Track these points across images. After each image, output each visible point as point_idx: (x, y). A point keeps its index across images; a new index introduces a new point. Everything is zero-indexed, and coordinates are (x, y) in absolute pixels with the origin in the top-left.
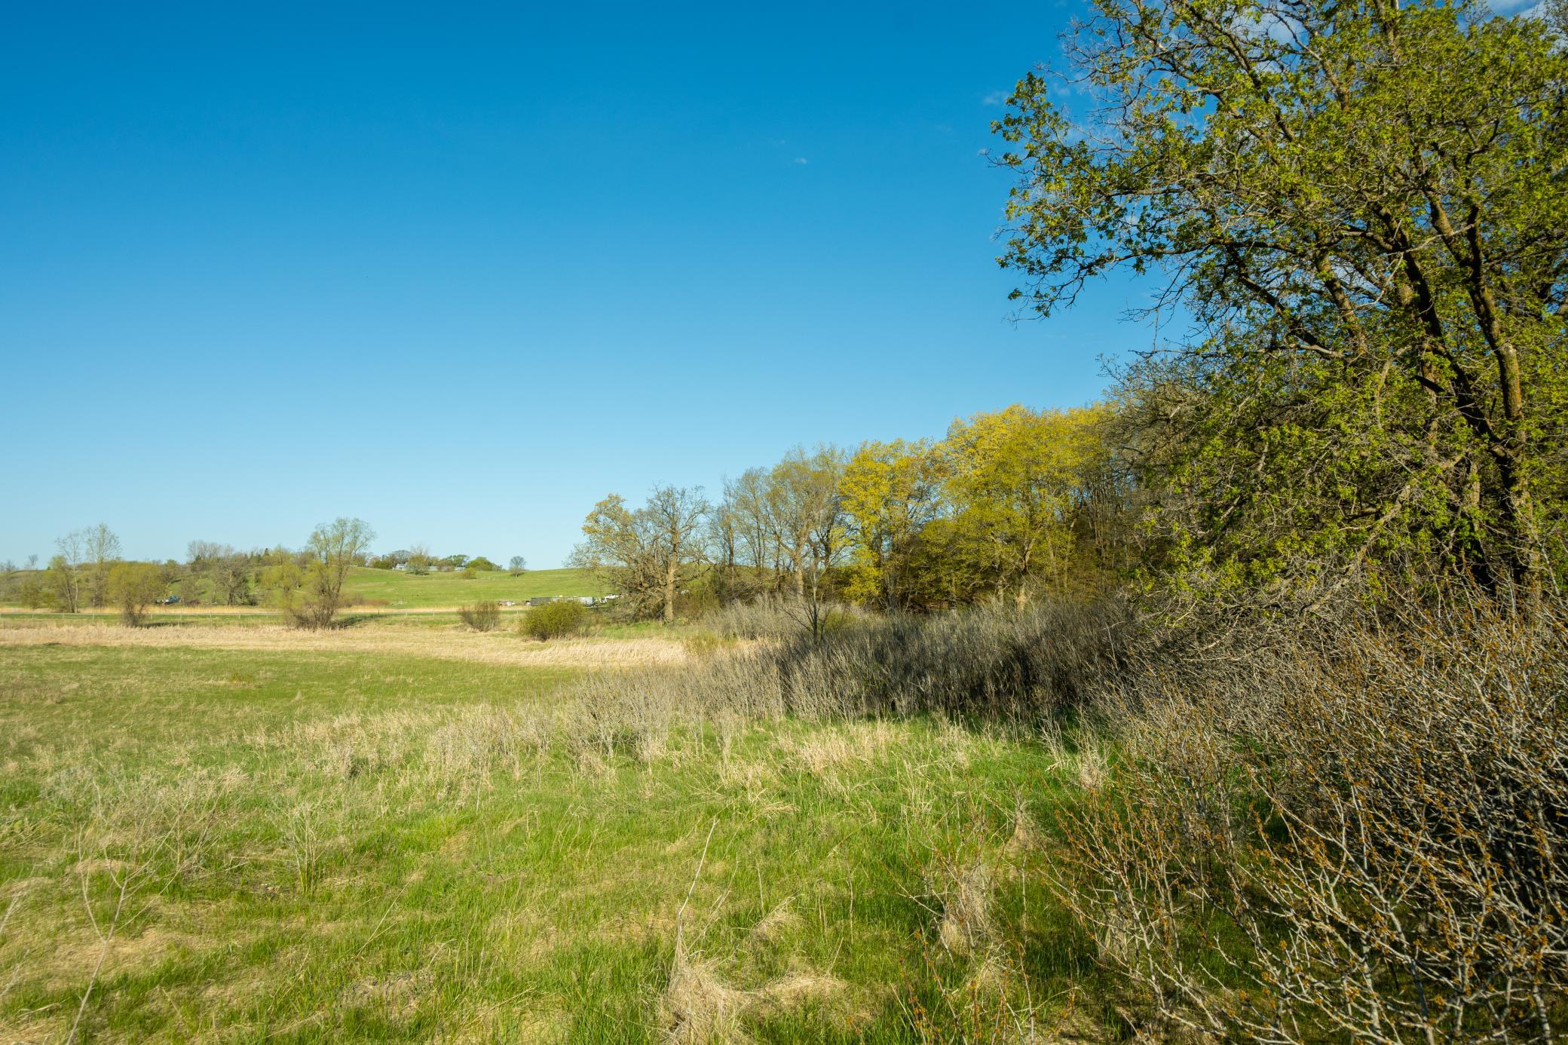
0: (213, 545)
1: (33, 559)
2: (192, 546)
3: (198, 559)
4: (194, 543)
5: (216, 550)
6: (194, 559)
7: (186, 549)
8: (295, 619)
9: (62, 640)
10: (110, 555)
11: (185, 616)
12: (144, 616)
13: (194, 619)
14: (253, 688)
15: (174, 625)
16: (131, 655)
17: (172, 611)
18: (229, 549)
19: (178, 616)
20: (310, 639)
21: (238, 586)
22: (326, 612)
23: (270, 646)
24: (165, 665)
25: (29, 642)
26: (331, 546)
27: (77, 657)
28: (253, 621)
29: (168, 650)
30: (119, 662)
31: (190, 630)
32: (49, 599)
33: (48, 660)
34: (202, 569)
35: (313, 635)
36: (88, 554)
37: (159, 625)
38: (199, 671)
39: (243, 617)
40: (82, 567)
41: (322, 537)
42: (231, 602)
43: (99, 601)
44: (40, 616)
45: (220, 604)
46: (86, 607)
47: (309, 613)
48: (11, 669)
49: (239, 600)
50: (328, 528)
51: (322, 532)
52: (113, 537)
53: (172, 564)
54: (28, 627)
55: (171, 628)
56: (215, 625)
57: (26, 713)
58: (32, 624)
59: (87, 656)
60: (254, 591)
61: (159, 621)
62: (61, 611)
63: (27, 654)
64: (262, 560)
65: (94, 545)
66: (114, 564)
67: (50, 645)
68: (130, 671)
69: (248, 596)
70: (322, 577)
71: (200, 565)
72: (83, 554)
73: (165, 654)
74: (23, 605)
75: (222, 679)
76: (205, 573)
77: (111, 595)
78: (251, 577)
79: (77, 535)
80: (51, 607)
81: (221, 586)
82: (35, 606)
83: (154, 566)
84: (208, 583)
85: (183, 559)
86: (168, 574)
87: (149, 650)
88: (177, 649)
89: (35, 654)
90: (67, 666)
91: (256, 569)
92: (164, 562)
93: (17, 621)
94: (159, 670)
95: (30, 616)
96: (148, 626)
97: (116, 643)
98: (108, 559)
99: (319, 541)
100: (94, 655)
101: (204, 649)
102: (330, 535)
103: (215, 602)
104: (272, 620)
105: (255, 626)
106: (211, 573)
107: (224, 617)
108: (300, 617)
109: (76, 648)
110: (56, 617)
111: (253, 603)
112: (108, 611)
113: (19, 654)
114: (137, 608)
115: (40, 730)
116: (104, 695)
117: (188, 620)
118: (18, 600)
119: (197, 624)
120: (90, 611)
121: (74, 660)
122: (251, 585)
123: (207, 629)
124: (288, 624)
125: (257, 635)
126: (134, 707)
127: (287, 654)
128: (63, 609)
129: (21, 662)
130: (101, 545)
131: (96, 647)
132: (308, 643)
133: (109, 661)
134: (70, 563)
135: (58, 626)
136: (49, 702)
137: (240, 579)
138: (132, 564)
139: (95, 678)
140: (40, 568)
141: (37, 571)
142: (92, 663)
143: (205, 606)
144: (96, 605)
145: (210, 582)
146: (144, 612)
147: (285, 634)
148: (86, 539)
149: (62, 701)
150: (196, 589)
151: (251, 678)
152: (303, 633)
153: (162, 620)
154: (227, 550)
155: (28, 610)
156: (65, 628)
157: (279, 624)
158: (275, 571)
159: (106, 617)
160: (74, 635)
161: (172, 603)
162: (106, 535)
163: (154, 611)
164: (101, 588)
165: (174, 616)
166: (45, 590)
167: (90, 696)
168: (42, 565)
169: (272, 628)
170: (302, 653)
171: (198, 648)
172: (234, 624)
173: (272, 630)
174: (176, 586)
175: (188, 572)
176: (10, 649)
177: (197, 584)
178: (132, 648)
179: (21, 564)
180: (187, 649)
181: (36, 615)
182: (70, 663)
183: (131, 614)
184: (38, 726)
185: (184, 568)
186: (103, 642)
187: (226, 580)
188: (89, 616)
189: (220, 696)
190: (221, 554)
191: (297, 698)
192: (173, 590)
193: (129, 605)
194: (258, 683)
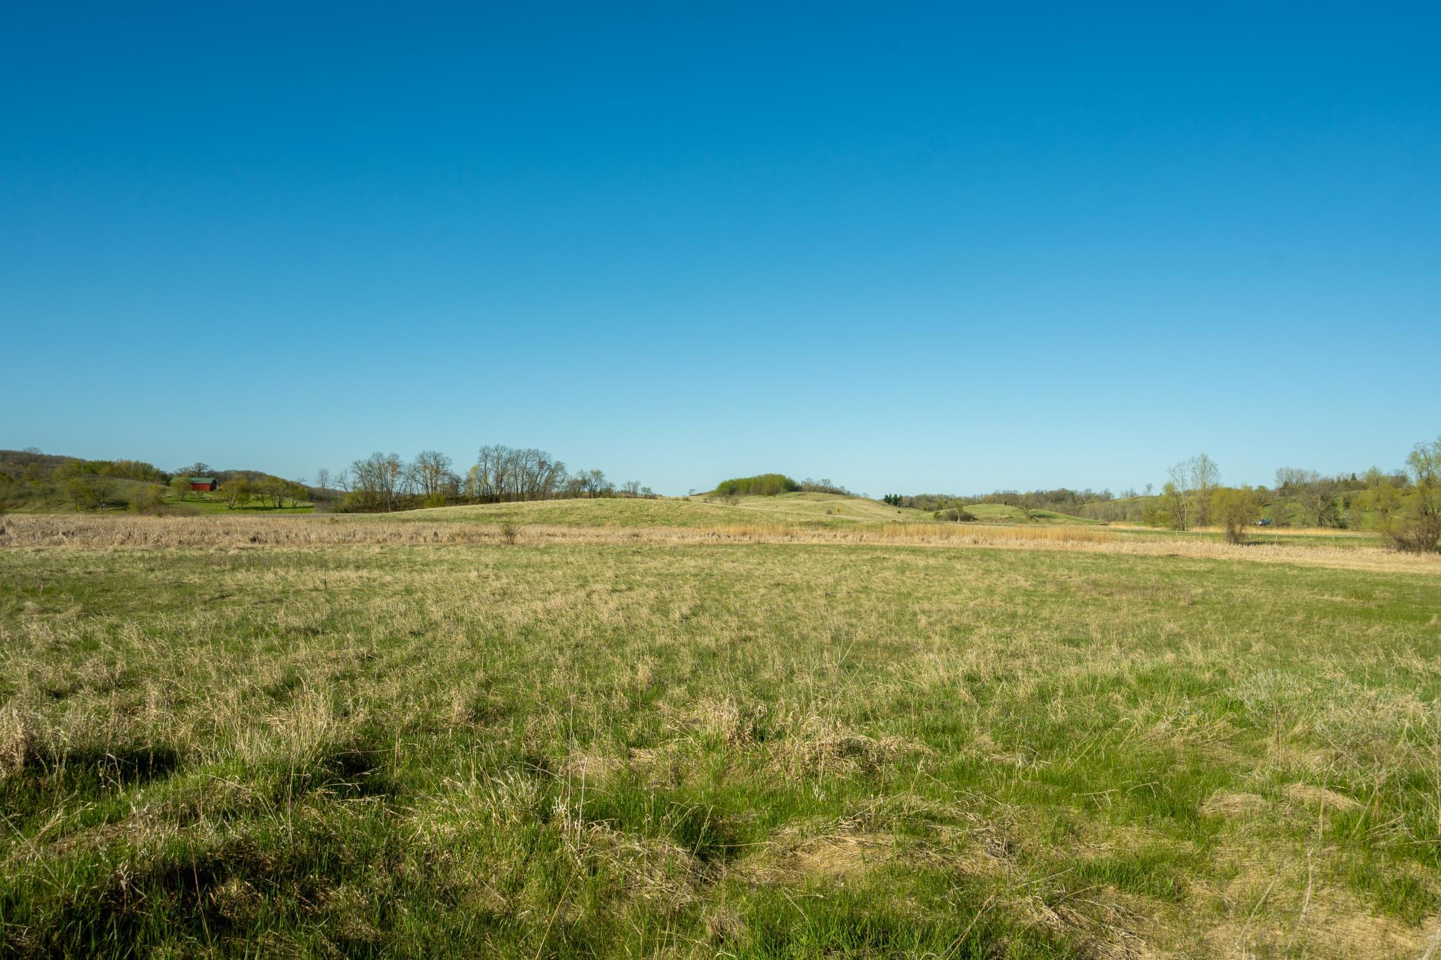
0: (1299, 471)
1: (1149, 487)
2: (1279, 473)
3: (1286, 484)
4: (1281, 470)
5: (1302, 476)
6: (1282, 485)
7: (1274, 476)
8: (1395, 542)
9: (1180, 553)
10: (1211, 481)
11: (1280, 536)
12: (1244, 535)
13: (1289, 540)
14: (1373, 607)
15: (1272, 543)
16: (1240, 568)
17: (1268, 532)
18: (1315, 475)
19: (1274, 536)
20: (1416, 563)
21: (1328, 509)
22: (1430, 535)
23: (1374, 568)
24: (1278, 578)
25: (1154, 553)
26: (1434, 465)
27: (1194, 567)
28: (1348, 543)
29: (1274, 565)
30: (1232, 573)
31: (1286, 549)
32: (1164, 520)
33: (1173, 568)
34: (1291, 494)
35: (1418, 559)
36: (1193, 480)
37: (1258, 543)
38: (1311, 586)
39: (1337, 538)
40: (1188, 493)
41: (1422, 457)
42: (1321, 524)
43: (1204, 521)
44: (1159, 533)
45: (1309, 526)
46: (1193, 526)
47: (1411, 535)
48: (1146, 573)
49: (1328, 523)
50: (1429, 447)
51: (1423, 451)
52: (1212, 465)
53: (1262, 490)
54: (1151, 541)
55: (1269, 547)
56: (1310, 545)
57: (1166, 611)
58: (1154, 539)
59: (1204, 567)
60: (1344, 515)
61: (1257, 540)
62: (1175, 529)
63: (1155, 562)
64: (1351, 484)
65: (1198, 472)
66: (1215, 490)
67: (1171, 556)
68: (1244, 582)
69: (1337, 520)
70: (1425, 499)
71: (1288, 490)
72: (1189, 482)
73: (1271, 569)
74: (1145, 525)
75: (1337, 595)
76: (1294, 497)
77: (1215, 516)
78: (1340, 501)
79: (1183, 464)
80: (1167, 526)
81: (1310, 509)
82: (1154, 524)
83: (1247, 491)
84: (1296, 506)
85: (1272, 485)
86: (1261, 498)
87: (1254, 564)
88: (1282, 565)
89: (1160, 562)
90: (1190, 574)
91: (1345, 494)
92: (1255, 488)
93: (1142, 536)
94: (1270, 583)
95: (1151, 532)
96: (1248, 544)
97: (1224, 557)
98: (1209, 485)
99: (1419, 461)
100: (1209, 566)
101: (1307, 566)
102: (1431, 454)
103: (1305, 524)
104: (1370, 542)
105: (1352, 548)
106: (1300, 498)
107: (1318, 538)
108: (1400, 540)
109: (1192, 559)
110: (1172, 534)
111: (1343, 526)
112: (1212, 530)
113: (1149, 561)
114: (1237, 528)
115: (1182, 627)
116: (1228, 601)
117: (1283, 539)
118: (1139, 520)
119: (1293, 544)
120: (1197, 530)
121: (1193, 569)
122: (1340, 508)
123: (1303, 548)
124: (1388, 547)
125: (1355, 556)
126: (1259, 614)
127: (1400, 576)
128: (1175, 527)
129: (1152, 568)
130: (1203, 473)
131: (1208, 560)
132: (1416, 567)
133: (1225, 573)
134: (1180, 489)
135: (1174, 541)
136: (1182, 603)
137: (1329, 503)
138: (1229, 489)
139: (1216, 586)
140: (1155, 495)
141: (1153, 497)
142: (1208, 572)
143: (1296, 527)
144: (1202, 525)
145: (1299, 506)
146: (1243, 531)
147: (1385, 557)
148: (1191, 468)
149: (1193, 603)
150: (1286, 512)
151: (1368, 597)
152: (1404, 556)
153: (1260, 539)
154: (1313, 476)
155: (1149, 528)
156: (1179, 543)
157: (1377, 547)
158: (1368, 495)
159: (1211, 535)
160: (1188, 549)
161: (1265, 524)
162: (1207, 464)
163: (1251, 531)
164: (1204, 510)
165: (1270, 536)
166: (1159, 512)
167: (1215, 601)
168: (1157, 491)
169: (1371, 550)
170: (1413, 576)
171: (1300, 565)
172: (1329, 545)
173: (1370, 551)
174: (1268, 509)
175: (1277, 497)
176: (1142, 558)
177: (1287, 507)
178: (1240, 562)
179: (1140, 491)
180: (1291, 566)
181: (1155, 532)
182: (1190, 571)
183: (1233, 533)
184: (1180, 623)
185: (1274, 493)
186: (1214, 556)
187: (1315, 504)
188: (1197, 534)
189: (1338, 611)
190: (1308, 480)
191: (1433, 621)
192: (1265, 513)
193: (1231, 525)
194: (1378, 602)
